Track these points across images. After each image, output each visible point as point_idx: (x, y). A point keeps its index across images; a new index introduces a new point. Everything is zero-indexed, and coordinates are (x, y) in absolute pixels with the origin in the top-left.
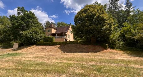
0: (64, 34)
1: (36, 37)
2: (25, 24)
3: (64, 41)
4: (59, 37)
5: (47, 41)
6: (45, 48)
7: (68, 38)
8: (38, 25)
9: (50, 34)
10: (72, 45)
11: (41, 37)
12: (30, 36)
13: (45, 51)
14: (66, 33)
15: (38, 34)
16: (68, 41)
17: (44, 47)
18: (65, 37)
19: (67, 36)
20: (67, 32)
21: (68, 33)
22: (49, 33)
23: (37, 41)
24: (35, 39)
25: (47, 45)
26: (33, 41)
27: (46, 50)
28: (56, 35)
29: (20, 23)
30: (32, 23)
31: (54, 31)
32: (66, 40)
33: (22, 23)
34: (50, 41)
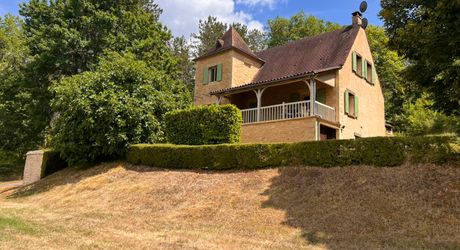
0: (312, 88)
1: (124, 114)
2: (84, 43)
3: (317, 137)
4: (276, 114)
5: (195, 136)
6: (176, 190)
7: (343, 120)
8: (150, 41)
9: (219, 94)
10: (387, 171)
11: (158, 112)
12: (94, 106)
13: (171, 215)
14: (331, 82)
15: (143, 95)
16: (344, 135)
17: (172, 178)
18: (317, 108)
19: (334, 103)
20: (334, 73)
21: (346, 80)
22: (217, 86)
23: (131, 137)
24: (121, 122)
25: (188, 168)
26: (111, 139)
27: (176, 203)
28: (259, 96)
29: (59, 36)
30: (120, 34)
31: (242, 74)
32: (329, 132)
33: (71, 34)
34: (215, 142)
